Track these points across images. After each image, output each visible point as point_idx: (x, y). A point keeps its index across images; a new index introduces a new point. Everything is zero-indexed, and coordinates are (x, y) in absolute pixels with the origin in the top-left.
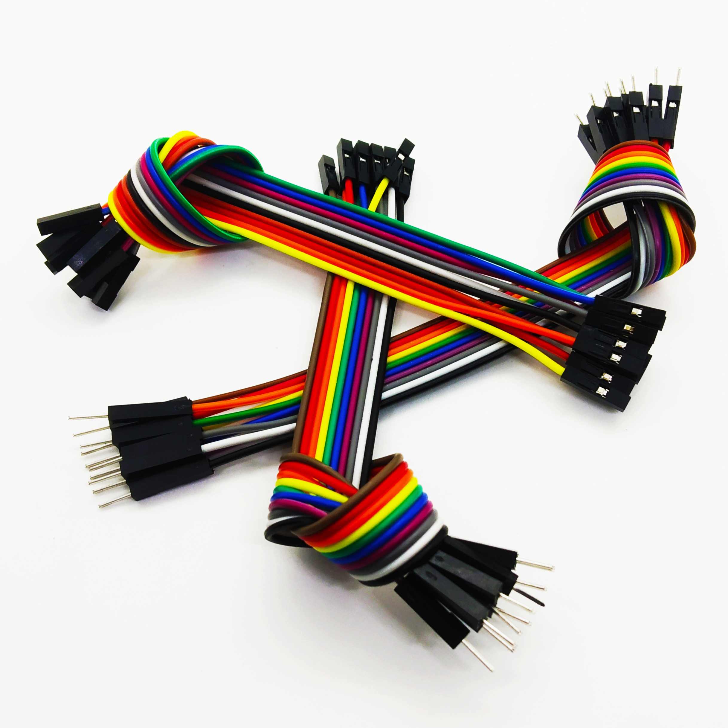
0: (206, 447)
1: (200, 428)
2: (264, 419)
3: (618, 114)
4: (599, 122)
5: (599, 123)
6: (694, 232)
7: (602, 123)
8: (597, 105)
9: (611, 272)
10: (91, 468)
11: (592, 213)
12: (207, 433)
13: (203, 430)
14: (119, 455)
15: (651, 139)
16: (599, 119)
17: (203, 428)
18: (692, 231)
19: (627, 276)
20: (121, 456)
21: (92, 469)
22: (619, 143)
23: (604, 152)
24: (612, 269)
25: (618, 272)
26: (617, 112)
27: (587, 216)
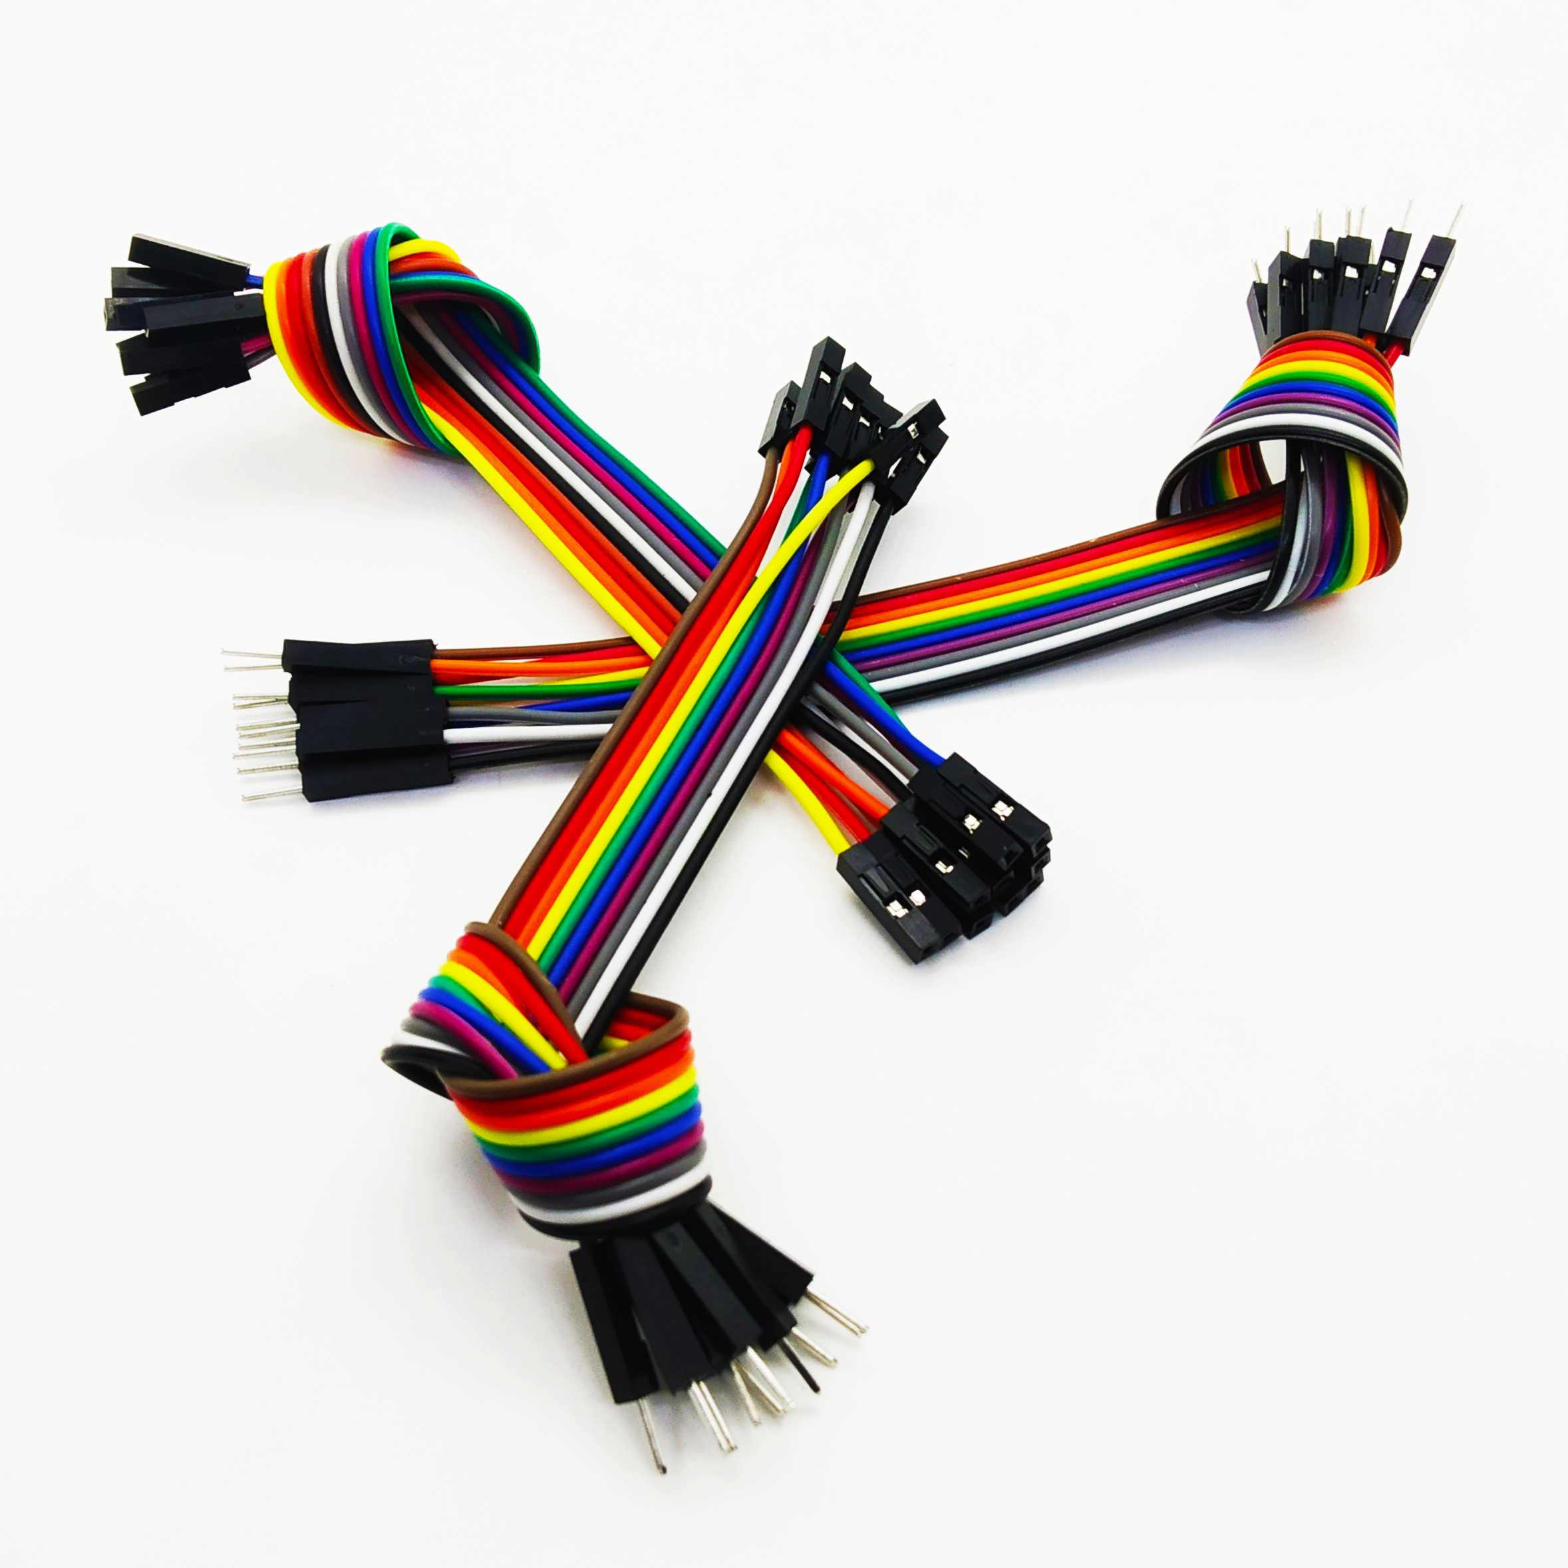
0: (453, 735)
1: (448, 700)
2: (557, 706)
3: (1322, 273)
4: (1284, 284)
5: (1285, 287)
6: (1401, 520)
7: (1291, 287)
8: (1292, 252)
9: (1241, 562)
10: (243, 733)
11: (1236, 445)
12: (454, 710)
13: (448, 705)
14: (295, 719)
15: (1361, 333)
16: (1287, 279)
17: (451, 702)
18: (1397, 517)
19: (1264, 576)
20: (297, 722)
21: (244, 736)
22: (1306, 330)
23: (1276, 342)
24: (1243, 558)
25: (1254, 565)
26: (1320, 270)
27: (1225, 448)
